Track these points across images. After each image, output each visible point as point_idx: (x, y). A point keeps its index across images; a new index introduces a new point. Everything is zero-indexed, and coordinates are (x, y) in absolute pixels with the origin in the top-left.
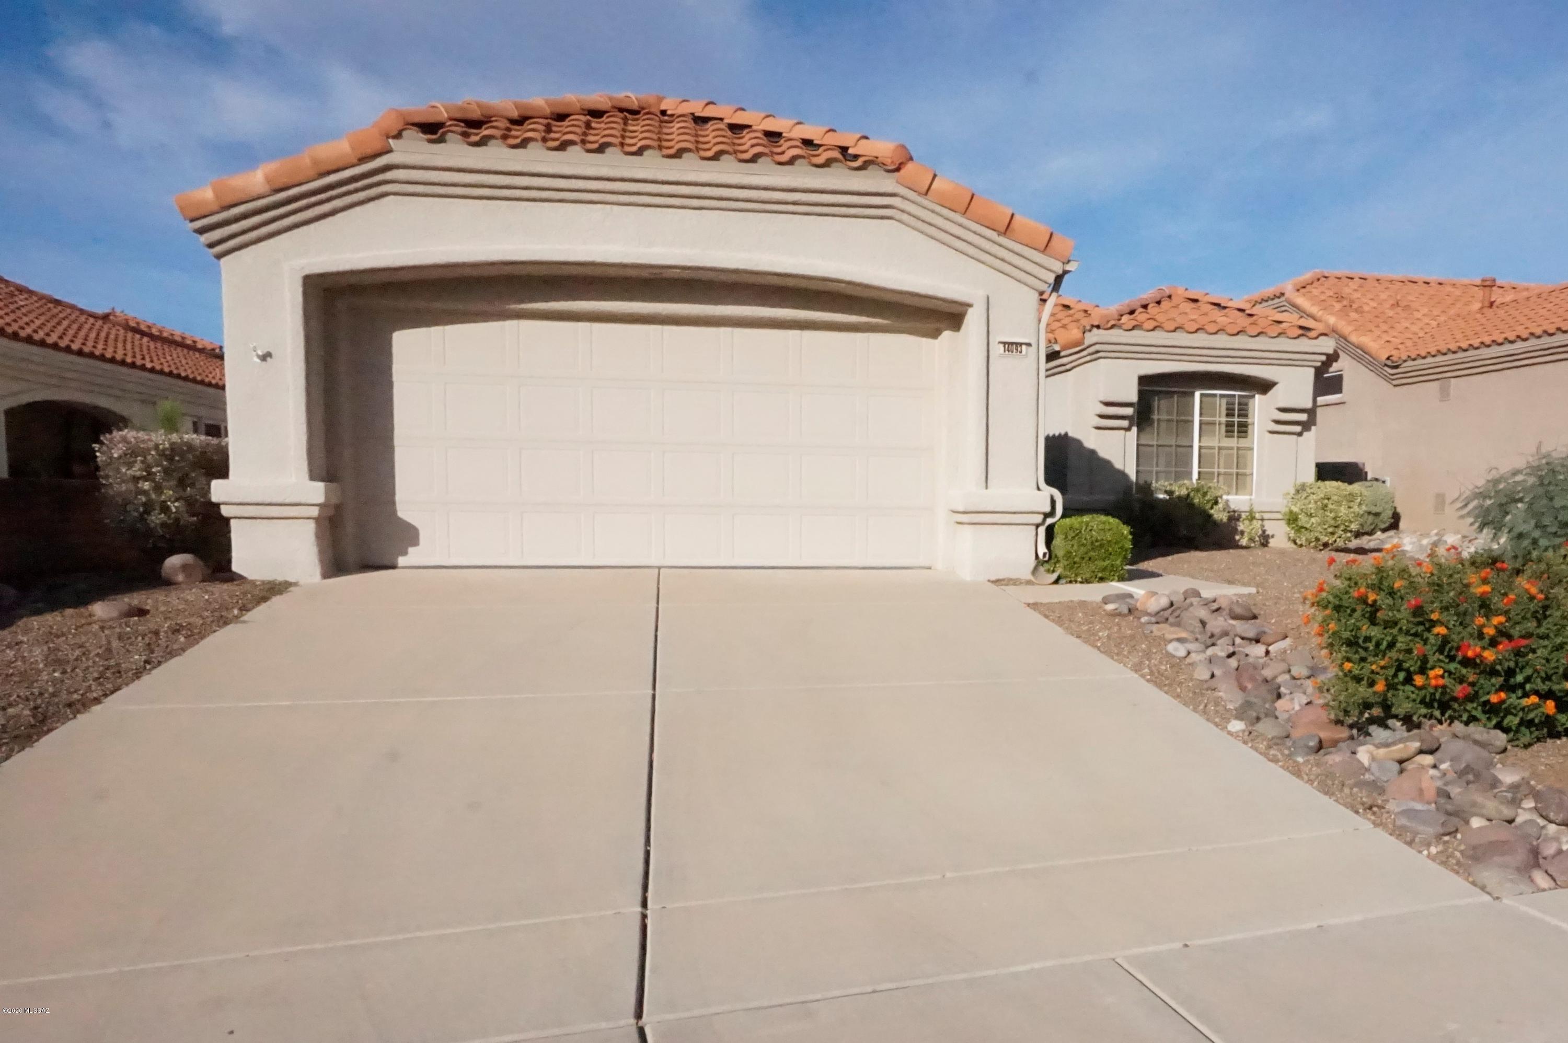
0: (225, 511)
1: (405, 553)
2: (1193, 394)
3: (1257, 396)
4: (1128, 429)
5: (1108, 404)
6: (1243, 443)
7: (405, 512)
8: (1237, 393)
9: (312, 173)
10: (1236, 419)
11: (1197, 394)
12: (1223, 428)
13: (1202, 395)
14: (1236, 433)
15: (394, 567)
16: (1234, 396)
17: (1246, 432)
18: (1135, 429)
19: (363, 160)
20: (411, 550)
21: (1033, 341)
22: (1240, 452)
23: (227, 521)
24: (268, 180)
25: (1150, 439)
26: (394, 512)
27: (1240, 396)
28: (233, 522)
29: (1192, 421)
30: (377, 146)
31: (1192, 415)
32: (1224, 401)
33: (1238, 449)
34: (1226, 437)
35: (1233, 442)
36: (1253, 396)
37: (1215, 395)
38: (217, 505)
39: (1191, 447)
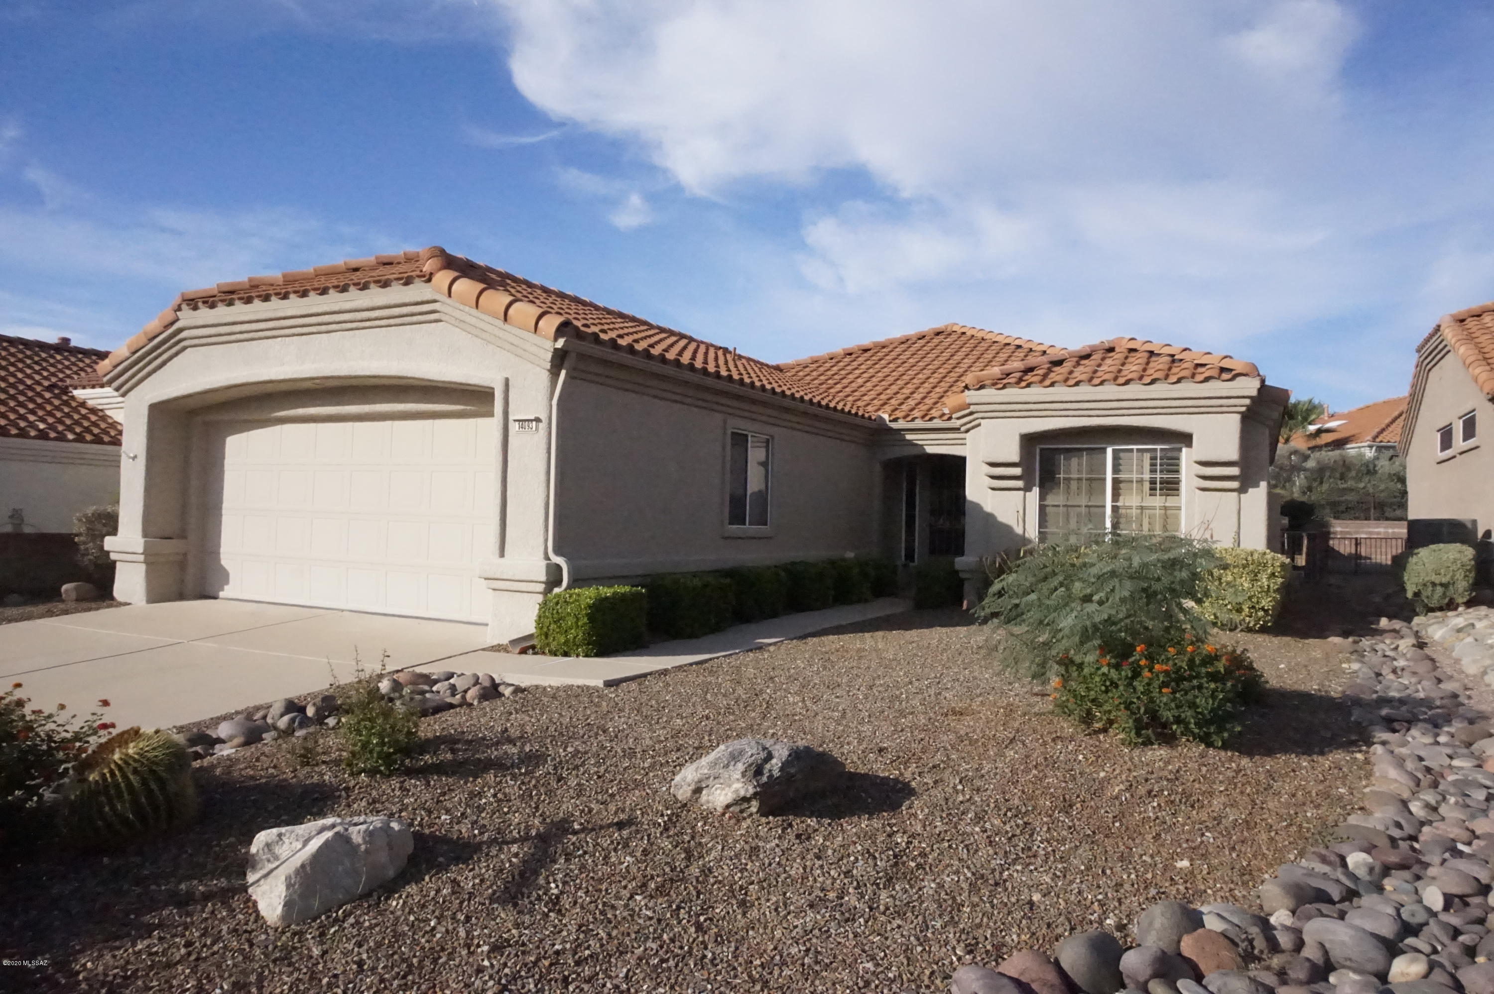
0: (113, 556)
1: (223, 590)
2: (1104, 450)
3: (1184, 450)
4: (1027, 489)
5: (993, 465)
6: (1171, 501)
7: (226, 561)
8: (1159, 447)
9: (145, 340)
10: (1158, 476)
11: (1109, 451)
12: (1147, 486)
13: (1114, 450)
14: (1158, 491)
15: (215, 598)
16: (1155, 450)
17: (1178, 490)
18: (1036, 490)
19: (167, 327)
20: (226, 587)
21: (543, 416)
22: (1169, 512)
23: (114, 562)
24: (129, 348)
25: (1055, 499)
26: (219, 560)
27: (1162, 450)
28: (118, 564)
29: (1104, 480)
30: (170, 317)
31: (1105, 473)
32: (1147, 457)
33: (1166, 508)
34: (1150, 495)
35: (1158, 501)
36: (1180, 450)
37: (1132, 450)
38: (108, 553)
39: (1104, 506)
